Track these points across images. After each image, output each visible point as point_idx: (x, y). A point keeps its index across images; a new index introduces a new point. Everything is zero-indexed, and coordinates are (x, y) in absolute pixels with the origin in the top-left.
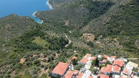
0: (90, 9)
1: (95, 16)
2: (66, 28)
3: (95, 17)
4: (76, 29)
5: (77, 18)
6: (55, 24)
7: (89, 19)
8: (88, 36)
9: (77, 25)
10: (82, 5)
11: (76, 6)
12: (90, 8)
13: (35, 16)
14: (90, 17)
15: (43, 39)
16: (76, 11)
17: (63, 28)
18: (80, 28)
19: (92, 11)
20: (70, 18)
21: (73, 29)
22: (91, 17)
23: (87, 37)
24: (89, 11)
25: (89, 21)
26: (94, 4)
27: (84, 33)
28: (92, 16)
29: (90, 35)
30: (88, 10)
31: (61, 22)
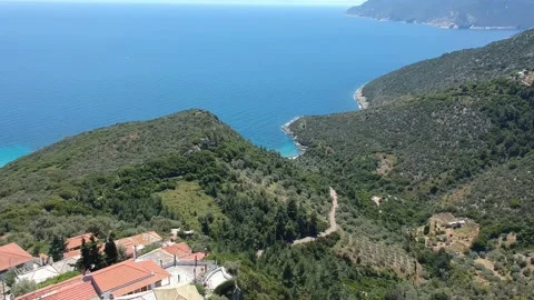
0: (496, 119)
1: (513, 148)
2: (377, 183)
3: (514, 154)
4: (413, 194)
5: (433, 151)
6: (340, 166)
7: (483, 157)
8: (448, 227)
9: (425, 179)
10: (468, 100)
11: (444, 104)
12: (497, 114)
13: (288, 130)
14: (489, 151)
15: (207, 194)
16: (439, 121)
17: (365, 181)
18: (434, 190)
19: (502, 127)
20: (404, 147)
21: (401, 190)
22: (493, 153)
23: (443, 233)
24: (490, 125)
25: (483, 167)
26: (523, 97)
27: (437, 212)
28: (500, 147)
29: (459, 226)
30: (489, 120)
31: (364, 158)
